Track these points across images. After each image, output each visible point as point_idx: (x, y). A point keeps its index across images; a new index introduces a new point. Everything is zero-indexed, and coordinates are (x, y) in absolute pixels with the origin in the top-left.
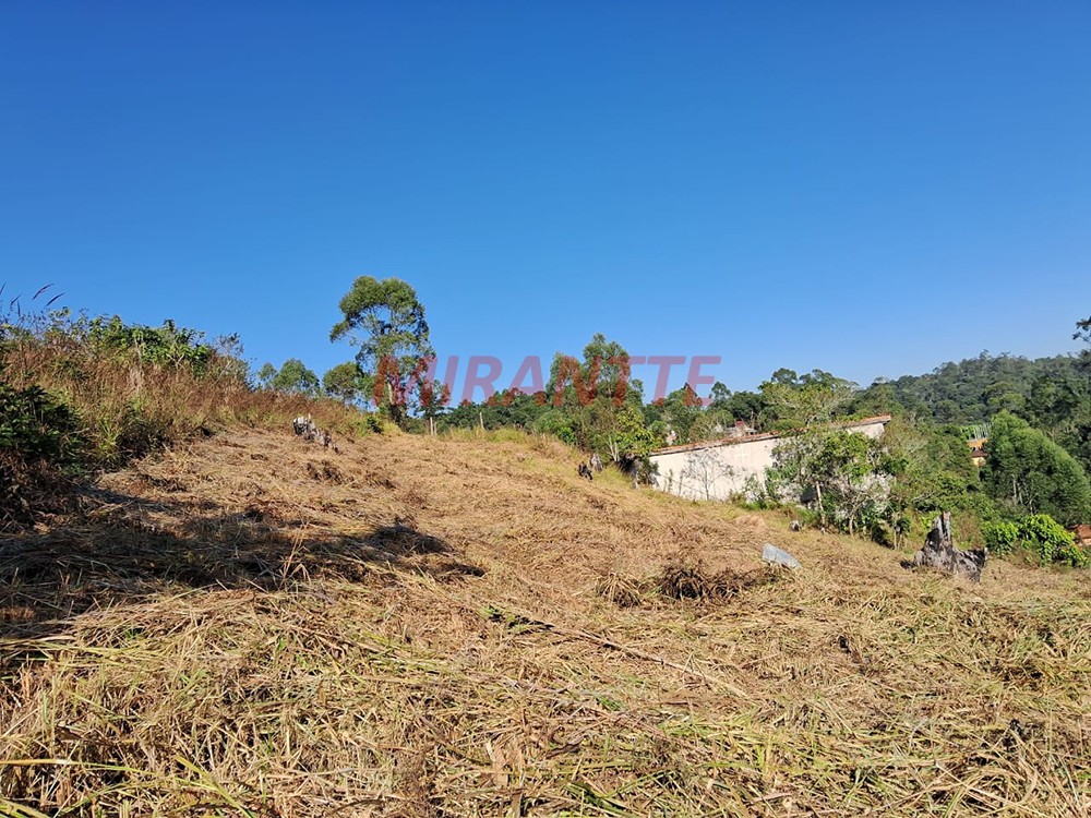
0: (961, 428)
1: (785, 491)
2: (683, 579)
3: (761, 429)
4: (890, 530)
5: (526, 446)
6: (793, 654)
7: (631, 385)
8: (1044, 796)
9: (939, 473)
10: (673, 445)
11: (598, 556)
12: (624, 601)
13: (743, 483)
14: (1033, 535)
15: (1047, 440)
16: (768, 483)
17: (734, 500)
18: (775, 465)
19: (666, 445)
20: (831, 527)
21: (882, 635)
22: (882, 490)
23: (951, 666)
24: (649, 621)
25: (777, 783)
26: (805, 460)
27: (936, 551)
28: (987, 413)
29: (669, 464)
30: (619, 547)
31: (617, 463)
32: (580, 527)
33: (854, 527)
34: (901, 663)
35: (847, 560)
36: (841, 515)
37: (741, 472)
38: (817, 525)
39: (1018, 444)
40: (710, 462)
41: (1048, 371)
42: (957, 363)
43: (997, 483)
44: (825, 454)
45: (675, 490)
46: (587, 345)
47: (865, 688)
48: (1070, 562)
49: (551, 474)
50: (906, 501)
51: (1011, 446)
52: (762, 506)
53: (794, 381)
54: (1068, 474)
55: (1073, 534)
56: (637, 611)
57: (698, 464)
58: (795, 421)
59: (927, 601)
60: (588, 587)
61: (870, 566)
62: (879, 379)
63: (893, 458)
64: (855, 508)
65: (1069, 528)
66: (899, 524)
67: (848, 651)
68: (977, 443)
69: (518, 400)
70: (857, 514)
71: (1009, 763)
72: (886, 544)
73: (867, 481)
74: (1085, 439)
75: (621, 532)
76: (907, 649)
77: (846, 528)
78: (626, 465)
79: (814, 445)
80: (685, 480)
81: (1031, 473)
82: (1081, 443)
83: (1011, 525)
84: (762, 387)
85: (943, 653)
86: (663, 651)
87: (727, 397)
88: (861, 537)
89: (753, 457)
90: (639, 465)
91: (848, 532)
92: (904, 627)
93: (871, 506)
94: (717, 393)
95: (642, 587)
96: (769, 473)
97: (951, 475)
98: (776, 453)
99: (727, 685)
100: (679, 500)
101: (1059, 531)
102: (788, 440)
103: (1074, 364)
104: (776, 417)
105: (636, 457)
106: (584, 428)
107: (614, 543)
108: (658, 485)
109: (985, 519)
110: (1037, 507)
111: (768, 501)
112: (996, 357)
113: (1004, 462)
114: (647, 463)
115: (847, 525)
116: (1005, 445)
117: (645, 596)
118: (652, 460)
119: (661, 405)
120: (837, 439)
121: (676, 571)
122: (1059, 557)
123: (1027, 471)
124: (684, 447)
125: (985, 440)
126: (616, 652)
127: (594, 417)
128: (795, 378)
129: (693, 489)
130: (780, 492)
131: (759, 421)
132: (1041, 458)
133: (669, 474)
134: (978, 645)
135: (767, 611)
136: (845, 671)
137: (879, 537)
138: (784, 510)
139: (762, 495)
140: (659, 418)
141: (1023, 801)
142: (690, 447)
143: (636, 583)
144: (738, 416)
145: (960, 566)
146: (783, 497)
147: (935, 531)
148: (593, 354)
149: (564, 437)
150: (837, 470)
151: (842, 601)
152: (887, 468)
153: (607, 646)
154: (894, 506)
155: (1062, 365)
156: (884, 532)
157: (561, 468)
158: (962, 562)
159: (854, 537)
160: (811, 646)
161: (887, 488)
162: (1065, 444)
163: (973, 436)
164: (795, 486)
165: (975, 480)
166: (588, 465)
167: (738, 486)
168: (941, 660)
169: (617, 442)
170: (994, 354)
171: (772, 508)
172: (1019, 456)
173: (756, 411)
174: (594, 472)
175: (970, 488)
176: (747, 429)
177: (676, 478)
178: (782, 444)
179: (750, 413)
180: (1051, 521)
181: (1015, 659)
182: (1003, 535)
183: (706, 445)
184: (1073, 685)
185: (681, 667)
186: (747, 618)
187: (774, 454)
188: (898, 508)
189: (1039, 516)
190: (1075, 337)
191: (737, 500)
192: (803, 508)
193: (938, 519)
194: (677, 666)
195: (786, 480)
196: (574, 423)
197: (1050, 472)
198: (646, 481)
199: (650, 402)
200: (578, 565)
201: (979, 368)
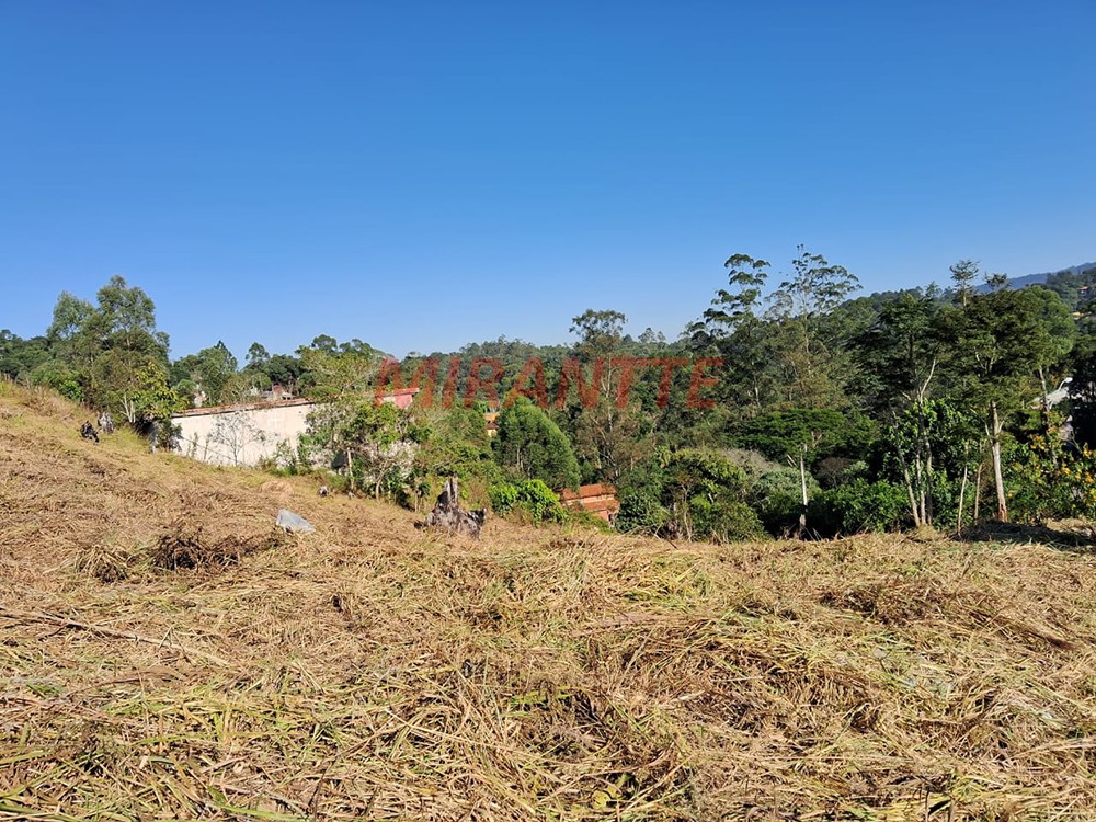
0: (480, 403)
1: (317, 457)
2: (179, 549)
3: (298, 393)
4: (413, 494)
5: (14, 401)
6: (285, 617)
7: (155, 338)
8: (476, 724)
9: (459, 442)
10: (203, 407)
11: (86, 527)
12: (106, 576)
13: (275, 449)
14: (529, 497)
15: (544, 416)
16: (301, 450)
17: (264, 466)
18: (309, 431)
19: (194, 407)
20: (360, 491)
21: (373, 593)
22: (407, 457)
23: (429, 616)
24: (134, 596)
25: (234, 749)
26: (338, 427)
27: (445, 512)
28: (501, 391)
29: (194, 427)
30: (114, 517)
31: (132, 424)
32: (67, 495)
33: (380, 491)
34: (387, 617)
35: (365, 523)
36: (369, 480)
37: (273, 437)
38: (346, 490)
39: (522, 418)
40: (240, 426)
41: (548, 358)
42: (480, 345)
43: (504, 452)
44: (358, 422)
45: (199, 456)
46: (102, 288)
47: (352, 645)
48: (555, 520)
49: (45, 434)
50: (427, 467)
51: (516, 421)
52: (293, 472)
53: (333, 349)
54: (558, 446)
55: (559, 495)
56: (123, 585)
57: (227, 428)
58: (331, 388)
59: (417, 557)
60: (67, 563)
61: (386, 528)
62: (412, 353)
63: (418, 428)
64: (382, 473)
65: (556, 490)
66: (420, 488)
67: (340, 610)
68: (492, 416)
69: (10, 345)
70: (384, 479)
71: (451, 700)
72: (408, 507)
73: (395, 448)
74: (573, 417)
75: (120, 500)
76: (395, 604)
77: (373, 493)
78: (144, 427)
79: (347, 412)
80: (211, 444)
81: (531, 444)
82: (570, 420)
83: (512, 488)
84: (299, 352)
85: (425, 604)
86: (139, 626)
87: (265, 359)
88: (386, 501)
89: (287, 422)
90: (159, 427)
91: (374, 497)
92: (394, 583)
93: (397, 472)
94: (254, 354)
95: (133, 560)
96: (302, 439)
97: (468, 444)
98: (310, 419)
99: (208, 656)
100: (202, 466)
101: (549, 494)
102: (323, 406)
103: (569, 353)
104: (314, 384)
105: (155, 419)
106: (94, 384)
107: (108, 513)
108: (180, 449)
109: (494, 484)
110: (534, 474)
111: (299, 467)
112: (510, 341)
113: (511, 434)
114: (168, 425)
115: (374, 490)
116: (512, 419)
117: (134, 569)
118: (175, 422)
119: (192, 363)
120: (369, 408)
121: (172, 540)
122: (546, 516)
123: (528, 442)
124: (213, 409)
125: (498, 414)
126: (82, 632)
127: (108, 371)
128: (335, 346)
129: (221, 454)
130: (311, 459)
131: (298, 386)
132: (539, 431)
133: (194, 437)
134: (457, 595)
135: (264, 576)
136: (335, 629)
137: (402, 501)
138: (315, 475)
139: (294, 461)
140: (188, 377)
141: (458, 732)
142: (219, 409)
143: (125, 555)
144: (276, 379)
145: (464, 525)
146: (315, 463)
147: (445, 493)
148: (110, 298)
149: (68, 392)
150: (368, 437)
151: (341, 562)
152: (413, 437)
153: (71, 626)
154: (417, 471)
155: (560, 353)
156: (408, 496)
157: (59, 427)
158: (466, 521)
159: (379, 502)
160: (306, 607)
161: (412, 454)
162: (558, 420)
163: (489, 410)
164: (327, 451)
165: (488, 450)
166: (95, 425)
167: (269, 451)
168: (422, 611)
169: (134, 400)
170: (509, 339)
171: (303, 474)
172: (523, 429)
173: (294, 376)
174: (101, 433)
175: (483, 456)
176: (284, 394)
177: (202, 442)
178: (317, 410)
179: (286, 377)
180: (543, 485)
181: (484, 604)
182: (506, 497)
183: (237, 407)
184: (525, 624)
185: (158, 641)
186: (244, 585)
187: (308, 419)
188: (421, 473)
189: (534, 481)
190: (571, 330)
191: (267, 466)
192: (333, 473)
193: (448, 482)
194: (154, 640)
195: (319, 446)
196: (81, 376)
197: (545, 443)
198: (166, 445)
199: (178, 359)
200: (59, 539)
201: (497, 351)
